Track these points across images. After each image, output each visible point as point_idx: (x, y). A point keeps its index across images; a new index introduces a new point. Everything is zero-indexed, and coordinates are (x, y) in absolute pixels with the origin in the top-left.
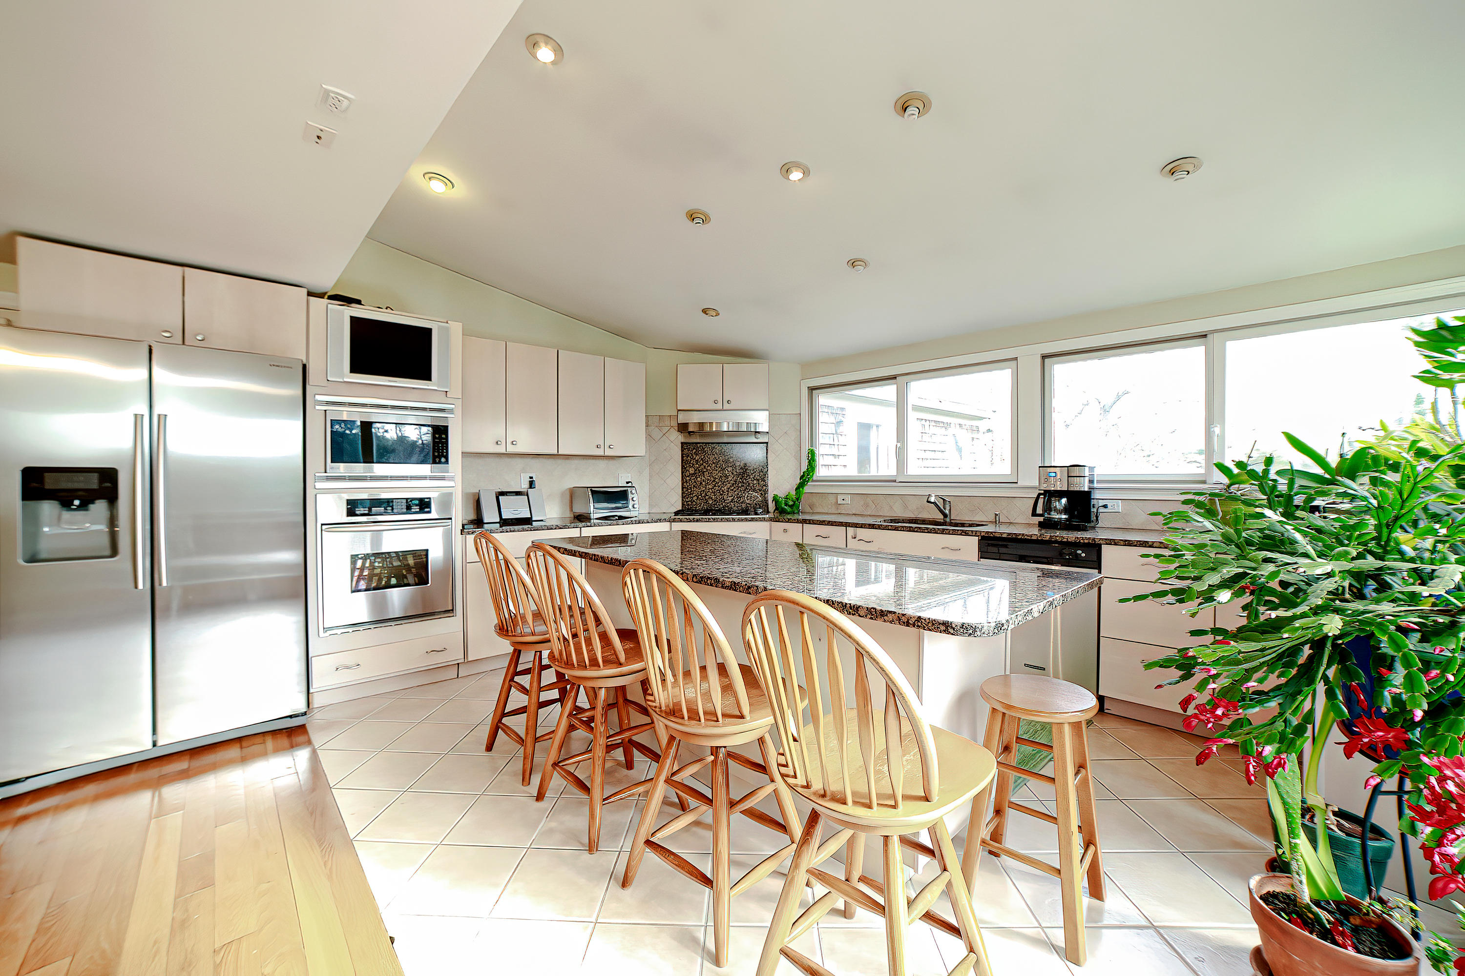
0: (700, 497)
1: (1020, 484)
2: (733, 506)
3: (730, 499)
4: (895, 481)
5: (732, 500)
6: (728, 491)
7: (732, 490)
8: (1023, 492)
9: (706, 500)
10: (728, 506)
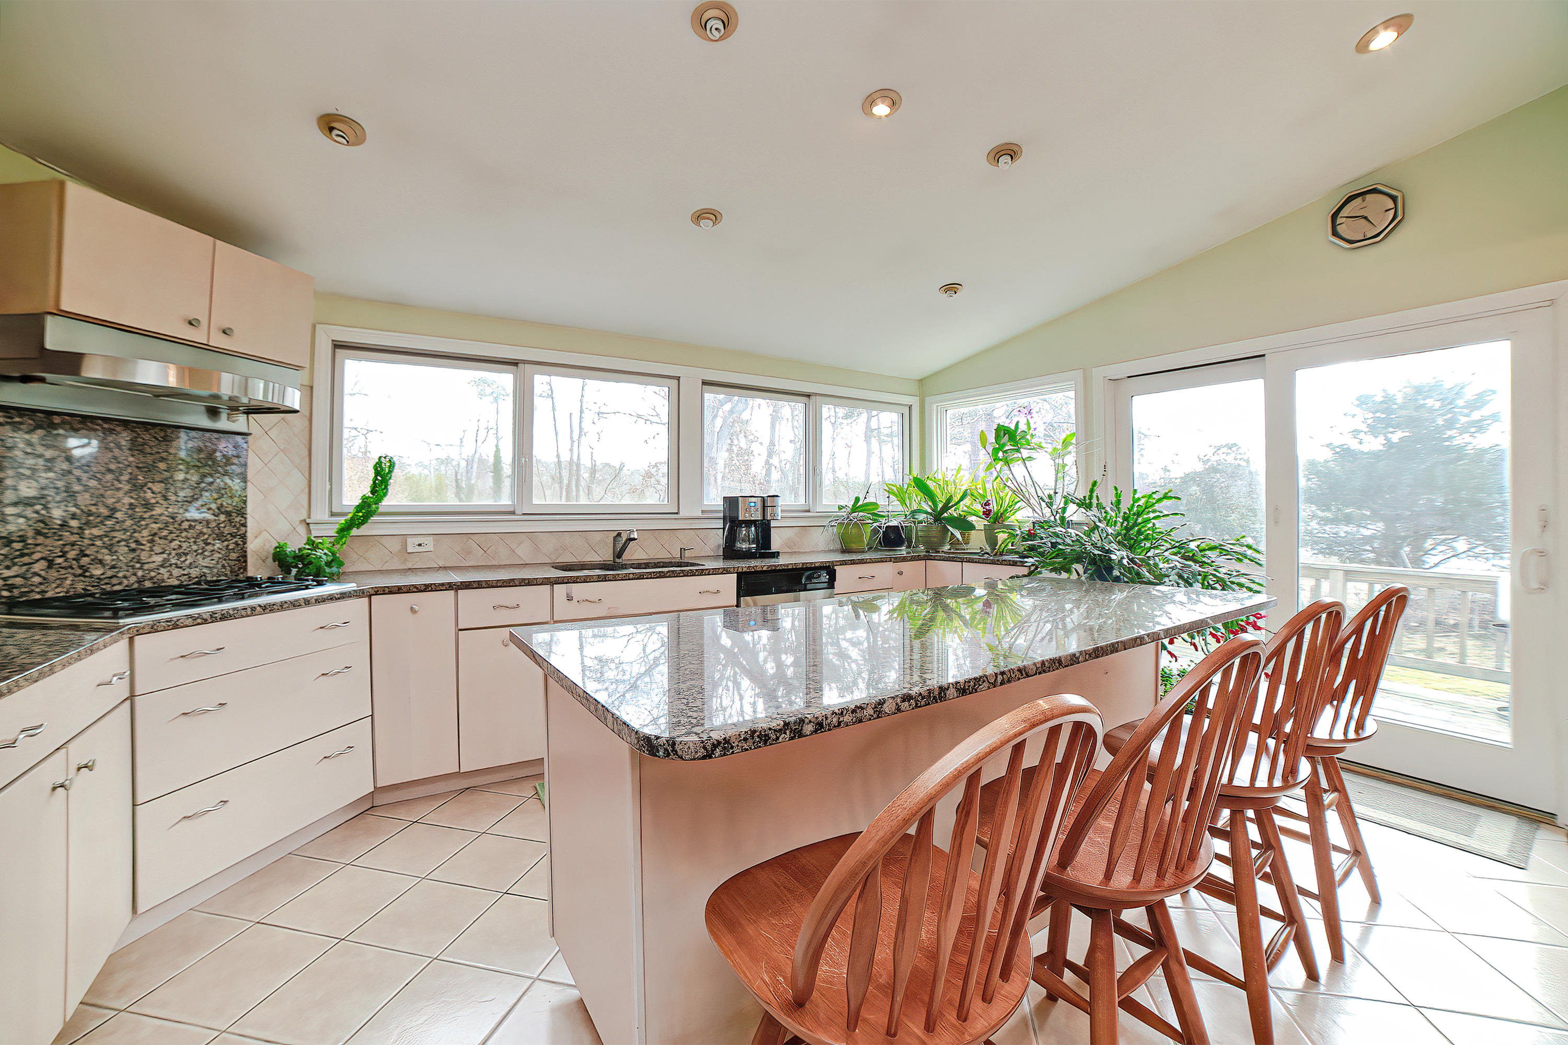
0: (60, 560)
1: (682, 514)
2: (166, 576)
3: (159, 559)
4: (513, 513)
5: (165, 560)
6: (151, 541)
7: (165, 538)
8: (687, 523)
9: (81, 567)
10: (151, 578)
